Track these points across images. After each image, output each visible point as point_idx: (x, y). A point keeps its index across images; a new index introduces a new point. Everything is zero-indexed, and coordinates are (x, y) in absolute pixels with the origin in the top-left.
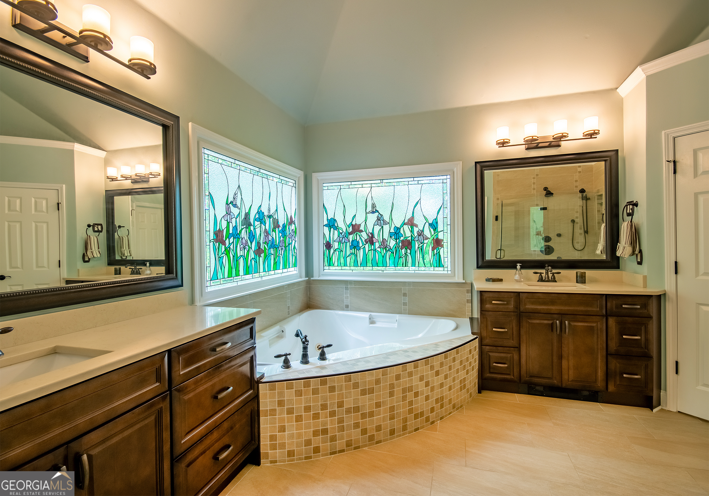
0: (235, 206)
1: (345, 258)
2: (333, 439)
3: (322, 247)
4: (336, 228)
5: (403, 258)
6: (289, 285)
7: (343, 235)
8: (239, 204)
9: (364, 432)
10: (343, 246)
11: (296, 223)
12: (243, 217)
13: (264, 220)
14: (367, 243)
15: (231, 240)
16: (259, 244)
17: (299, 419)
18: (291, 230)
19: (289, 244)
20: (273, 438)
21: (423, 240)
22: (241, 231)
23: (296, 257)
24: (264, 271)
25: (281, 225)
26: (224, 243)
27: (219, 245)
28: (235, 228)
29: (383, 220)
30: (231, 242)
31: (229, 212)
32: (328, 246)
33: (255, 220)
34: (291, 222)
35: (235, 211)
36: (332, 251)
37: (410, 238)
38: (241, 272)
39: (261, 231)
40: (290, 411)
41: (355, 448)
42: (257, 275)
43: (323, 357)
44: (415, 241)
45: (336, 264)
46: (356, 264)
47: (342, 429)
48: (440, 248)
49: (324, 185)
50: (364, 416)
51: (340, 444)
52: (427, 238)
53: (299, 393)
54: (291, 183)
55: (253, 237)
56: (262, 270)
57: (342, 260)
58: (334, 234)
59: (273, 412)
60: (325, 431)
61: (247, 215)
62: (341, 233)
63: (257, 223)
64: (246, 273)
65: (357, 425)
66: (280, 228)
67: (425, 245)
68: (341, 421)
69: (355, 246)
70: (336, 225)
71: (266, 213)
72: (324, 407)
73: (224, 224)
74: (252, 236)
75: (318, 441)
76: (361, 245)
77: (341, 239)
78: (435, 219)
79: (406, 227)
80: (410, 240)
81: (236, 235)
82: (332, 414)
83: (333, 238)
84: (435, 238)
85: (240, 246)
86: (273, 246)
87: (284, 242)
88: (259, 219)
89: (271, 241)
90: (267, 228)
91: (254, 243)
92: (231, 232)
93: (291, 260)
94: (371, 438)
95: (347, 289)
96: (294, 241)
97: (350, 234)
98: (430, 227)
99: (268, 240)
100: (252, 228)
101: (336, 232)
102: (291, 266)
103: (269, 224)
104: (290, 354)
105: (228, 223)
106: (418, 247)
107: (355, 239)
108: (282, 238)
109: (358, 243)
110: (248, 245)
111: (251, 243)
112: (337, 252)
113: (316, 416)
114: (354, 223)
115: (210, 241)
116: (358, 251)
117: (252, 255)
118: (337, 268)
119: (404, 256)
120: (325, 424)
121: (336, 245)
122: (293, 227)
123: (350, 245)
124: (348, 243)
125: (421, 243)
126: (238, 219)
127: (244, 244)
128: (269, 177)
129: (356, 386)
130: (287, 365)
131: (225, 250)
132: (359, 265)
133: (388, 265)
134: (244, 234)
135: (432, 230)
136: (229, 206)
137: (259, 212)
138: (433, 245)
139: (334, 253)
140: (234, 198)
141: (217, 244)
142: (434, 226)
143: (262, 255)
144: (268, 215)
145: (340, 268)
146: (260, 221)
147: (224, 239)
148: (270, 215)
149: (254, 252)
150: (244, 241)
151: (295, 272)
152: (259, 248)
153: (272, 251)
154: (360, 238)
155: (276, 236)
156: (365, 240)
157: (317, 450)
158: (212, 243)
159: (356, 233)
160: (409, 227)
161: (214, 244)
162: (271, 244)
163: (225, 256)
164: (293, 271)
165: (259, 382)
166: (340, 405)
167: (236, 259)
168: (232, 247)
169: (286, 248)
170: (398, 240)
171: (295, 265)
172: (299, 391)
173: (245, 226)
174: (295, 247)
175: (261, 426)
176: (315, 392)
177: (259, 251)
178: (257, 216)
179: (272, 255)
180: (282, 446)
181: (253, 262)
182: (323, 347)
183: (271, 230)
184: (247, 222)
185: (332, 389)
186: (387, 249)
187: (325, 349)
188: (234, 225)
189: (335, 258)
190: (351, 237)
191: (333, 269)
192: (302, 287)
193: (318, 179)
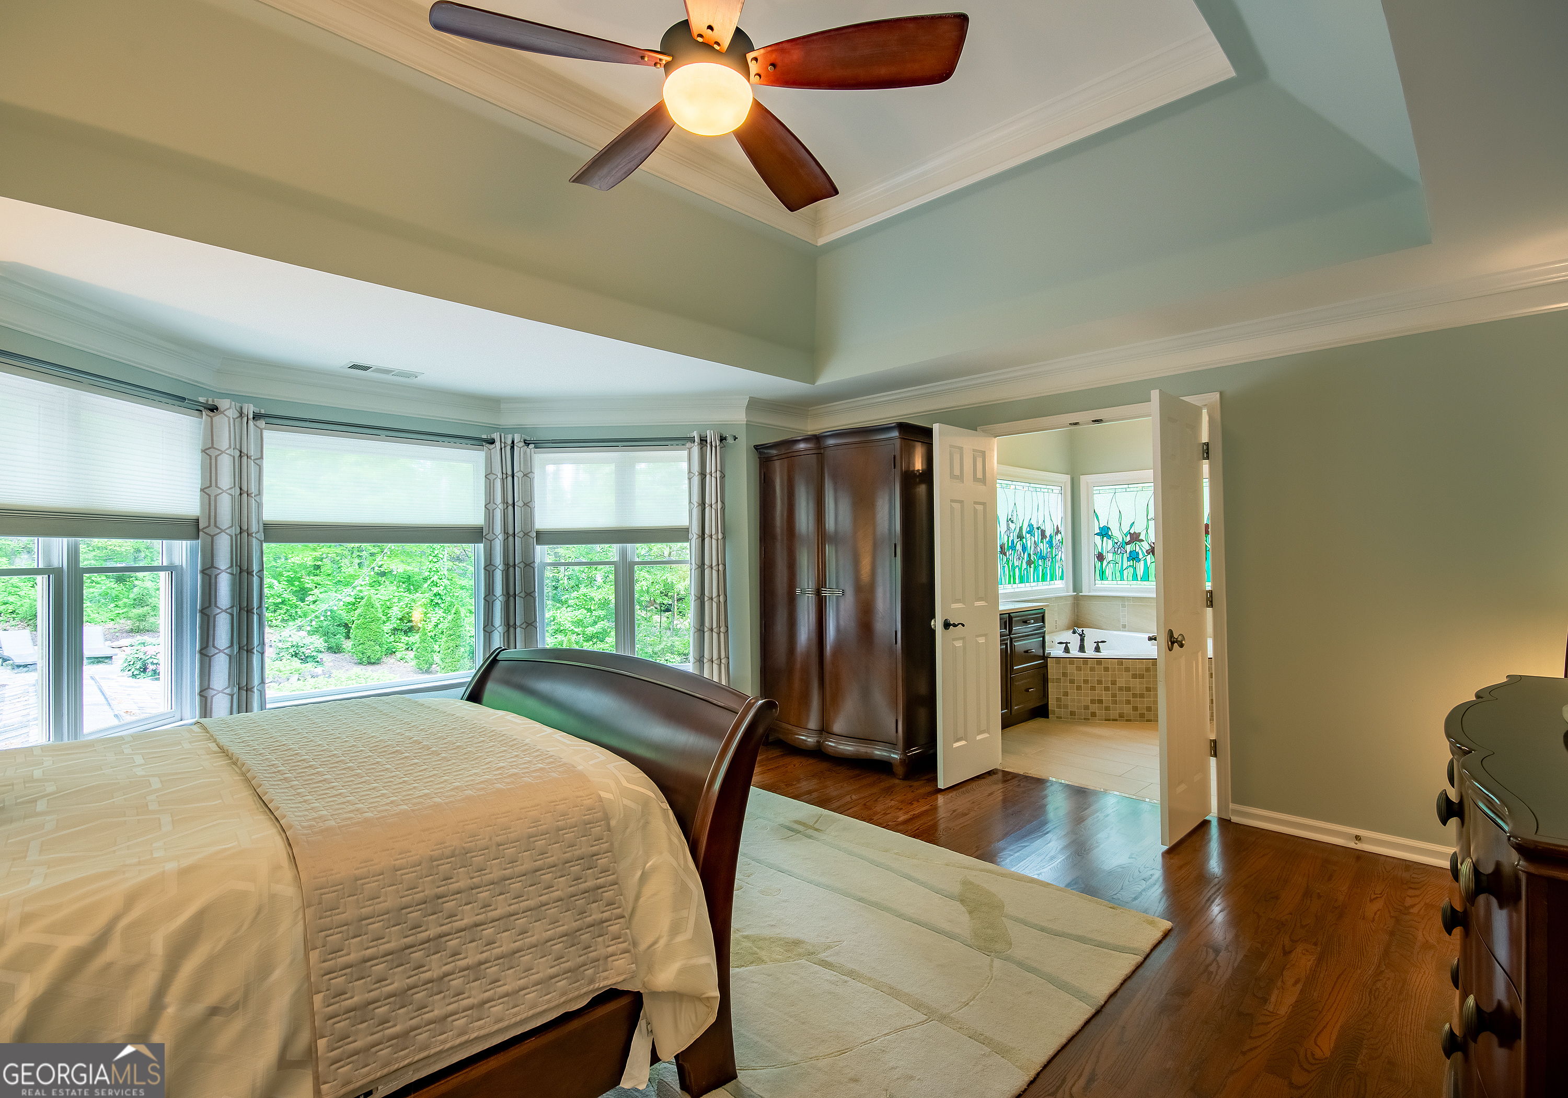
0: (1012, 522)
1: (1121, 572)
2: (1107, 708)
3: (1093, 559)
4: (1110, 537)
6: (1057, 598)
7: (1118, 544)
8: (1015, 521)
9: (1135, 709)
10: (1119, 558)
11: (1063, 533)
12: (1018, 531)
13: (1034, 532)
14: (1149, 554)
16: (1029, 555)
17: (1079, 688)
18: (1057, 541)
19: (1056, 555)
20: (1058, 700)
22: (1016, 544)
23: (1062, 569)
24: (1034, 581)
25: (1048, 536)
26: (1005, 554)
28: (1013, 541)
30: (1010, 553)
31: (1008, 528)
32: (1100, 557)
33: (1027, 532)
34: (1058, 532)
35: (1012, 526)
36: (1105, 563)
38: (1017, 581)
39: (1031, 543)
40: (1072, 681)
41: (1127, 720)
42: (1027, 584)
43: (1097, 649)
45: (1110, 578)
46: (1135, 577)
47: (1115, 702)
49: (1095, 488)
50: (1135, 695)
51: (1114, 714)
53: (1079, 669)
54: (1057, 489)
56: (1032, 581)
57: (1118, 574)
58: (1107, 544)
59: (1058, 680)
60: (1100, 702)
61: (1021, 529)
62: (1117, 543)
63: (1028, 535)
64: (1021, 581)
65: (1128, 702)
66: (1047, 539)
68: (1114, 696)
69: (1134, 557)
70: (1110, 533)
71: (1035, 526)
72: (1100, 682)
73: (1006, 539)
74: (1024, 548)
75: (1094, 708)
76: (1141, 556)
77: (1116, 549)
81: (1013, 547)
82: (1107, 689)
83: (1106, 548)
85: (1016, 557)
86: (1043, 558)
87: (1051, 552)
88: (1030, 531)
89: (1040, 552)
90: (1036, 540)
91: (1026, 554)
92: (1010, 545)
93: (1058, 573)
94: (1142, 716)
95: (1123, 606)
96: (1060, 552)
97: (1127, 543)
99: (1038, 552)
100: (1025, 540)
101: (1110, 542)
102: (1057, 579)
103: (1037, 534)
104: (1069, 643)
105: (1008, 537)
107: (1134, 549)
108: (1049, 549)
109: (1138, 554)
112: (1112, 564)
113: (1093, 688)
114: (1132, 532)
116: (1137, 563)
117: (1024, 565)
118: (1110, 582)
120: (1101, 696)
121: (1109, 557)
122: (1059, 537)
123: (1128, 556)
124: (1125, 554)
126: (1015, 533)
128: (1037, 489)
129: (1127, 670)
130: (1067, 650)
132: (1139, 579)
134: (1019, 547)
136: (1008, 523)
137: (1030, 526)
139: (1107, 565)
140: (1012, 515)
143: (1032, 566)
144: (1037, 527)
145: (1115, 582)
146: (1031, 533)
148: (1039, 527)
150: (1019, 553)
151: (1061, 586)
152: (1030, 558)
153: (1040, 562)
154: (1140, 548)
155: (1043, 547)
156: (1147, 551)
157: (1094, 714)
159: (1135, 542)
162: (1040, 555)
164: (1059, 584)
165: (1047, 657)
166: (1114, 683)
168: (1010, 558)
169: (1052, 560)
171: (1062, 578)
172: (1079, 667)
173: (1019, 539)
174: (1061, 559)
175: (1049, 690)
176: (1092, 669)
178: (1028, 529)
179: (1040, 567)
180: (1066, 706)
181: (1025, 572)
182: (1098, 642)
183: (1040, 542)
184: (1020, 537)
185: (1106, 669)
187: (1099, 643)
188: (1012, 539)
189: (1108, 572)
190: (1129, 548)
191: (1106, 584)
192: (1070, 602)
193: (1087, 483)
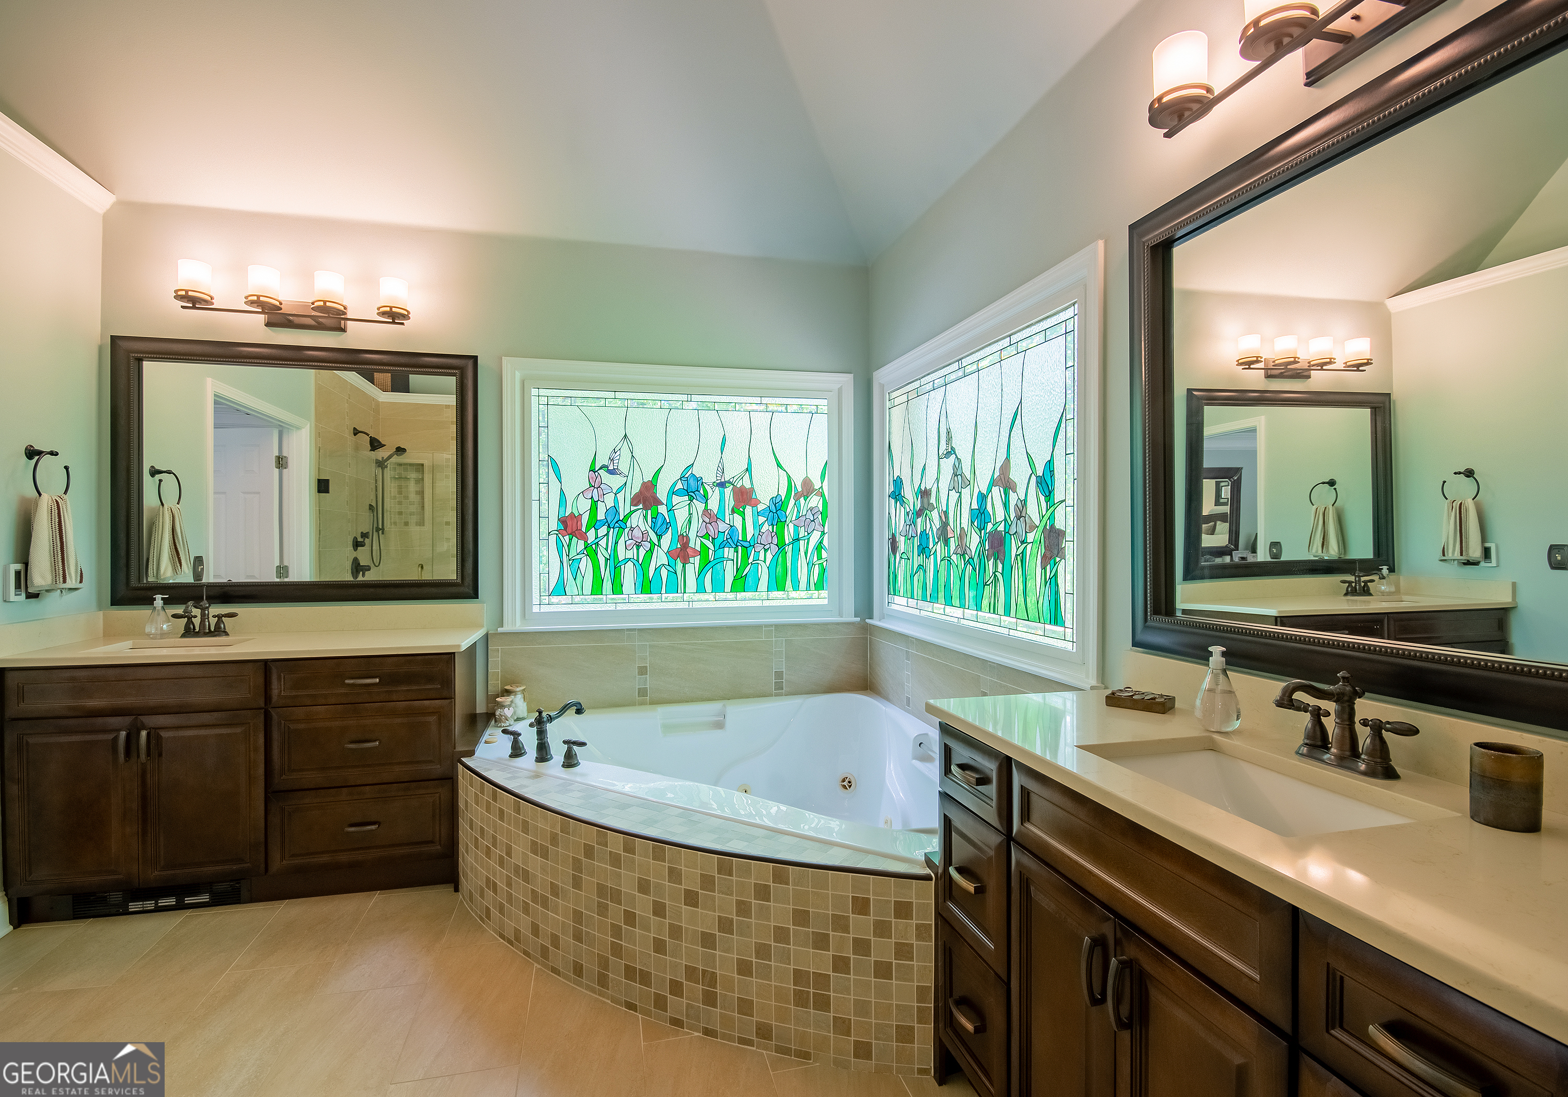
0: (614, 472)
4: (903, 501)
5: (991, 585)
6: (783, 626)
7: (910, 517)
8: (624, 468)
11: (827, 494)
12: (636, 490)
13: (702, 492)
14: (939, 538)
15: (603, 531)
16: (683, 538)
18: (804, 509)
21: (1026, 532)
22: (628, 516)
23: (823, 570)
24: (701, 590)
25: (765, 501)
26: (583, 537)
27: (571, 540)
28: (614, 510)
29: (961, 475)
30: (602, 534)
31: (596, 485)
33: (673, 492)
34: (807, 492)
35: (613, 481)
37: (1001, 528)
38: (629, 588)
39: (690, 514)
42: (677, 597)
43: (570, 761)
44: (1011, 535)
48: (1058, 559)
52: (1034, 527)
55: (665, 526)
56: (692, 588)
58: (900, 516)
61: (649, 485)
62: (908, 514)
63: (678, 499)
64: (644, 590)
66: (761, 507)
67: (1029, 547)
70: (903, 493)
71: (710, 479)
73: (584, 506)
74: (662, 524)
76: (931, 544)
78: (1050, 461)
79: (995, 490)
80: (1003, 532)
81: (614, 522)
83: (899, 526)
84: (1048, 528)
85: (626, 542)
86: (734, 542)
87: (774, 534)
88: (687, 491)
89: (726, 533)
90: (713, 506)
91: (667, 538)
92: (601, 517)
93: (805, 574)
97: (918, 514)
98: (1039, 492)
99: (716, 532)
100: (662, 509)
101: (902, 511)
102: (802, 588)
103: (718, 500)
105: (595, 503)
106: (1017, 555)
107: (925, 528)
108: (767, 528)
109: (927, 539)
110: (649, 540)
111: (659, 537)
112: (903, 561)
114: (923, 485)
115: (549, 533)
117: (662, 558)
119: (992, 582)
121: (902, 544)
123: (919, 543)
124: (916, 540)
125: (1022, 542)
126: (620, 496)
127: (638, 538)
131: (585, 548)
132: (929, 597)
133: (967, 607)
134: (638, 521)
135: (1042, 498)
136: (597, 473)
137: (687, 477)
138: (1043, 551)
140: (610, 458)
141: (567, 538)
142: (1045, 484)
143: (695, 560)
144: (718, 482)
146: (688, 495)
147: (584, 530)
148: (723, 480)
149: (669, 553)
150: (637, 533)
151: (819, 601)
152: (685, 546)
154: (931, 527)
155: (745, 522)
156: (937, 532)
158: (553, 538)
159: (926, 512)
160: (1002, 489)
161: (558, 540)
162: (727, 539)
163: (584, 559)
164: (810, 598)
167: (616, 567)
168: (603, 543)
169: (782, 548)
170: (983, 531)
171: (819, 586)
173: (641, 506)
177: (682, 552)
178: (680, 486)
179: (730, 563)
181: (665, 571)
183: (727, 511)
184: (647, 499)
186: (967, 558)
188: (610, 505)
